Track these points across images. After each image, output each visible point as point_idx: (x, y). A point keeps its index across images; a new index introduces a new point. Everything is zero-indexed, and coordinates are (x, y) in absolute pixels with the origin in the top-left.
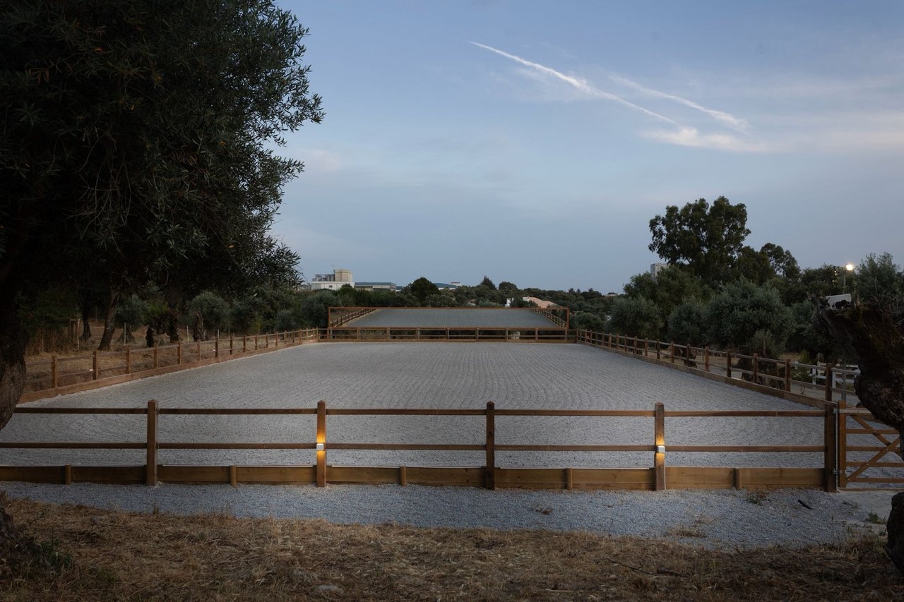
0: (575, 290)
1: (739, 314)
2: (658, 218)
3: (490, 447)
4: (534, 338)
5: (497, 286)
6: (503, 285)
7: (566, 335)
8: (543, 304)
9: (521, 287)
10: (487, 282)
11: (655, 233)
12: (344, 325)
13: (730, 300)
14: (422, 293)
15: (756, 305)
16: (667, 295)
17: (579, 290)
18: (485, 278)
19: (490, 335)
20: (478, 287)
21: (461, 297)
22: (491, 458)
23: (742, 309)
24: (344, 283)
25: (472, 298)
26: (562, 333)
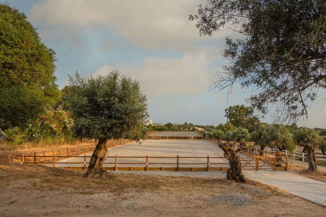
0: (208, 125)
1: (239, 135)
2: (227, 109)
3: (178, 164)
4: (195, 139)
5: (188, 124)
6: (190, 124)
7: (203, 138)
8: (200, 129)
9: (194, 125)
10: (186, 123)
11: (226, 112)
12: (150, 135)
13: (237, 131)
14: (169, 127)
15: (242, 133)
16: (226, 129)
17: (209, 125)
18: (185, 122)
19: (185, 138)
20: (184, 124)
21: (179, 128)
22: (178, 166)
23: (239, 134)
24: (149, 123)
25: (182, 127)
26: (202, 138)
